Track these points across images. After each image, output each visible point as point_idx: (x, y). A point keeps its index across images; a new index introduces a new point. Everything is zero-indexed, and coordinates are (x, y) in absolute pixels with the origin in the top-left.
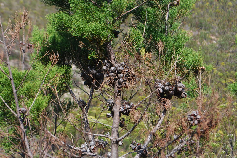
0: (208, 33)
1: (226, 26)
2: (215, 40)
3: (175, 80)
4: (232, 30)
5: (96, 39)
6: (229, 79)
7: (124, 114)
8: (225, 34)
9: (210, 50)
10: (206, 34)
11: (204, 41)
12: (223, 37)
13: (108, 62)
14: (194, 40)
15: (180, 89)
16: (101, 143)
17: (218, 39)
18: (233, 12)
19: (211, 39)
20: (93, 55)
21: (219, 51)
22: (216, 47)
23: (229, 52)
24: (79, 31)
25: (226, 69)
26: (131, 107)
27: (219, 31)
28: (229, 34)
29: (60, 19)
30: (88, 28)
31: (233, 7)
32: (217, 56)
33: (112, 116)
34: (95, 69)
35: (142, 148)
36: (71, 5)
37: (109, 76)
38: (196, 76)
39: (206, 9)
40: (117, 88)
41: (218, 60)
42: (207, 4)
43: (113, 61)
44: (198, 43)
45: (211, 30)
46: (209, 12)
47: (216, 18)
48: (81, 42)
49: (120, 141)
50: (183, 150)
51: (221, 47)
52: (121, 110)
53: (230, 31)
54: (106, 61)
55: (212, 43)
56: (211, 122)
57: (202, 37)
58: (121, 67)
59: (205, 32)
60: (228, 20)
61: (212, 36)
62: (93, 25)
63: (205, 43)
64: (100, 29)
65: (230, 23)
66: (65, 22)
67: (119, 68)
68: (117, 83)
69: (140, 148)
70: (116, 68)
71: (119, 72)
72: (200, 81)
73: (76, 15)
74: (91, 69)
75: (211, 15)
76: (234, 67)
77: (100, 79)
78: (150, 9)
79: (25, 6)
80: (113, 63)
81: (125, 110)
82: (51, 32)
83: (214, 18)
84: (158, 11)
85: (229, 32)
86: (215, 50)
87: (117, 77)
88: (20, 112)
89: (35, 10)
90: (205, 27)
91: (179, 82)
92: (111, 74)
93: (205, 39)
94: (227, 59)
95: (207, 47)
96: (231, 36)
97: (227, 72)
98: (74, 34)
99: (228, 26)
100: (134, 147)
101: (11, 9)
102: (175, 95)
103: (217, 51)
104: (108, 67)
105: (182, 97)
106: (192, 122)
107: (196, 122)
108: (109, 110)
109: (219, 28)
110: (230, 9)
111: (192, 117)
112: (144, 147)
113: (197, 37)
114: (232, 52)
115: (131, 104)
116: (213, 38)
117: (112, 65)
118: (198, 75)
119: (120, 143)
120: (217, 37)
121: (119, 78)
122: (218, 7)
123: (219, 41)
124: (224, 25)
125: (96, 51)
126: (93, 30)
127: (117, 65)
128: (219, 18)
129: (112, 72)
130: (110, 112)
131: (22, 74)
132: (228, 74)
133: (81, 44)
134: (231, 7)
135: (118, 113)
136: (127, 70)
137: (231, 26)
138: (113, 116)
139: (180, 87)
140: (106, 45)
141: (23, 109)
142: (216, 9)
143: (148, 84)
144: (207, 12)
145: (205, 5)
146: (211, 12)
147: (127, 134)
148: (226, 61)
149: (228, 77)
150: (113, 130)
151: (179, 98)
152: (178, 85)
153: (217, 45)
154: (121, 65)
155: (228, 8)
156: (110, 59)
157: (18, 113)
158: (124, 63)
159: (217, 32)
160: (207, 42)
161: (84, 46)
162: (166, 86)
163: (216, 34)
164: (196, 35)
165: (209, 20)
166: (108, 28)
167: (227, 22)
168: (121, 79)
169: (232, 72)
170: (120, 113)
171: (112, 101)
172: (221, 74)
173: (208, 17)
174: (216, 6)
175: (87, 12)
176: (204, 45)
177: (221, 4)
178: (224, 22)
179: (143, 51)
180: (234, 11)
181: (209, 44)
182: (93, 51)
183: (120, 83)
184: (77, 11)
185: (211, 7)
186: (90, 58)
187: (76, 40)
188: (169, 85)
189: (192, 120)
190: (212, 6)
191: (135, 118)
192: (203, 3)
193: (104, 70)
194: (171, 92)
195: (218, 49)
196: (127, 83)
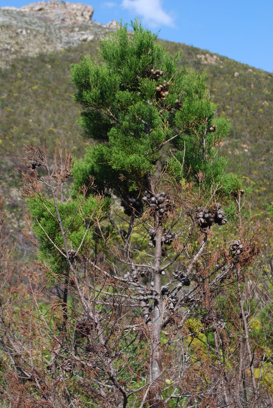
0: (240, 142)
1: (257, 134)
2: (247, 148)
3: (215, 207)
4: (263, 137)
5: (136, 171)
6: (262, 188)
7: (165, 243)
8: (256, 142)
9: (242, 158)
10: (238, 142)
11: (236, 150)
12: (255, 145)
13: (148, 193)
14: (225, 149)
15: (220, 216)
16: (143, 273)
17: (250, 148)
18: (264, 119)
19: (243, 148)
20: (134, 187)
21: (251, 160)
22: (247, 156)
23: (261, 161)
24: (119, 164)
25: (258, 178)
26: (173, 237)
27: (251, 139)
28: (260, 141)
29: (99, 151)
30: (128, 160)
31: (264, 114)
32: (249, 165)
33: (153, 246)
34: (134, 198)
35: (185, 277)
36: (110, 137)
37: (150, 206)
38: (235, 199)
39: (237, 117)
40: (158, 218)
41: (250, 169)
42: (238, 111)
43: (153, 191)
44: (230, 152)
45: (243, 138)
46: (240, 119)
47: (246, 126)
48: (122, 175)
49: (163, 270)
50: (225, 278)
51: (253, 155)
52: (163, 240)
53: (262, 139)
54: (146, 192)
55: (244, 152)
56: (253, 250)
57: (233, 146)
58: (162, 198)
59: (236, 140)
60: (259, 128)
61: (244, 144)
62: (132, 157)
63: (237, 152)
64: (140, 162)
65: (262, 130)
66: (104, 154)
67: (159, 198)
68: (158, 214)
69: (182, 276)
70: (157, 198)
71: (160, 203)
72: (239, 204)
73: (114, 148)
74: (131, 198)
75: (241, 123)
76: (266, 175)
77: (139, 208)
78: (186, 137)
79: (54, 121)
80: (153, 193)
81: (166, 240)
82: (89, 162)
83: (245, 125)
84: (195, 138)
85: (260, 140)
86: (247, 159)
87: (157, 207)
88: (70, 253)
89: (63, 124)
90: (236, 135)
91: (219, 209)
92: (151, 205)
93: (237, 148)
94: (260, 167)
95: (239, 156)
96: (263, 144)
97: (260, 181)
98: (114, 167)
99: (259, 134)
100: (177, 275)
101: (39, 125)
102: (216, 222)
103: (249, 159)
104: (148, 198)
105: (222, 224)
106: (235, 252)
107: (239, 251)
108: (151, 240)
109: (251, 136)
110: (261, 116)
111: (235, 247)
112: (186, 276)
113: (228, 146)
114: (265, 160)
115: (172, 234)
116: (244, 146)
117: (152, 196)
118: (238, 199)
119: (163, 273)
120: (248, 146)
121: (160, 208)
122: (248, 115)
123: (251, 150)
124: (255, 133)
125: (137, 183)
126: (133, 162)
127: (158, 195)
128: (250, 125)
129: (153, 203)
130: (151, 241)
131: (64, 207)
132: (261, 183)
133: (122, 177)
134: (261, 114)
135: (160, 243)
136: (167, 200)
137: (262, 133)
138: (155, 246)
139: (220, 214)
140: (146, 176)
141: (72, 251)
142: (247, 116)
143: (189, 215)
144: (238, 120)
145: (235, 112)
146: (241, 120)
147: (169, 264)
148: (259, 170)
149: (261, 186)
150: (155, 260)
151: (219, 224)
152: (218, 212)
153: (249, 154)
154: (161, 195)
155: (259, 116)
156: (150, 190)
157: (68, 254)
158: (164, 193)
159: (249, 140)
160: (239, 151)
161: (124, 178)
162: (206, 213)
163: (248, 142)
164: (227, 144)
165: (240, 128)
166: (148, 160)
167: (259, 129)
168: (162, 209)
169: (265, 180)
170: (162, 243)
171: (153, 231)
172: (254, 183)
173: (238, 125)
174: (247, 113)
175: (126, 144)
176: (236, 154)
177: (252, 111)
178: (255, 130)
179: (183, 182)
180: (266, 118)
181: (241, 152)
182: (133, 183)
183: (161, 214)
184: (117, 143)
185: (242, 115)
186: (130, 190)
187: (116, 173)
188: (209, 212)
189: (234, 250)
190: (242, 113)
191: (178, 249)
192: (233, 111)
193: (145, 201)
194: (212, 220)
195: (250, 157)
196: (168, 213)
